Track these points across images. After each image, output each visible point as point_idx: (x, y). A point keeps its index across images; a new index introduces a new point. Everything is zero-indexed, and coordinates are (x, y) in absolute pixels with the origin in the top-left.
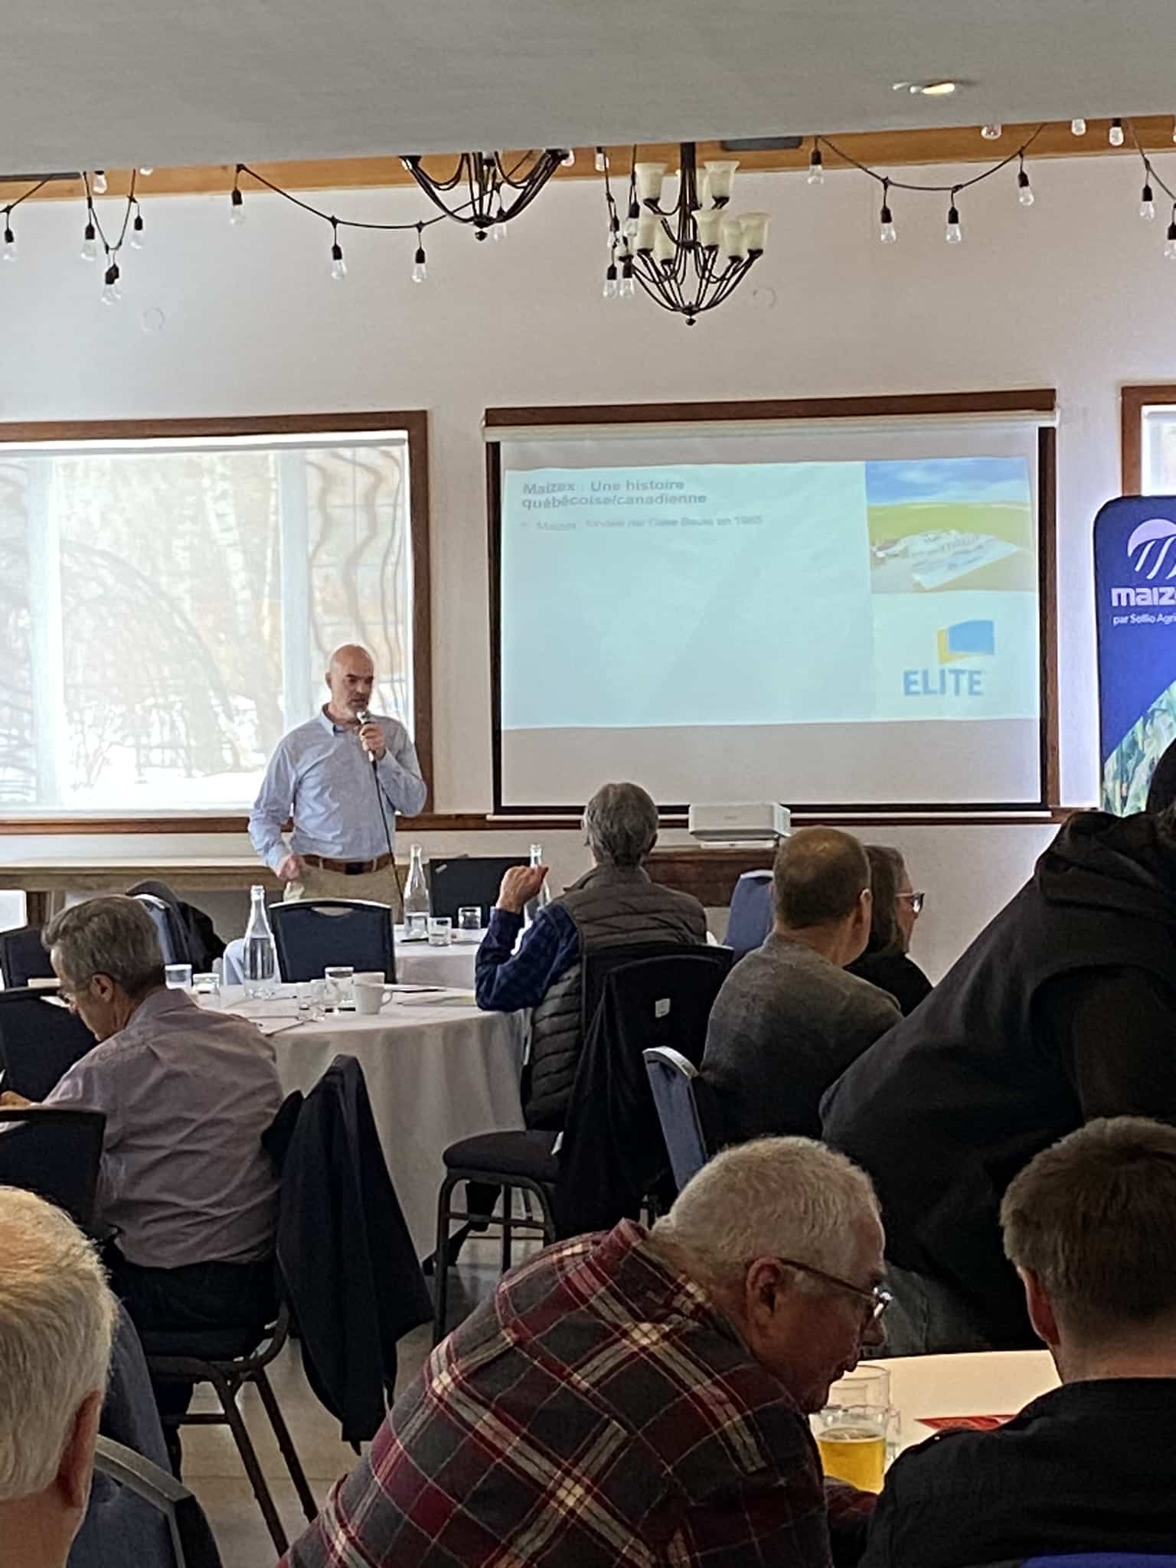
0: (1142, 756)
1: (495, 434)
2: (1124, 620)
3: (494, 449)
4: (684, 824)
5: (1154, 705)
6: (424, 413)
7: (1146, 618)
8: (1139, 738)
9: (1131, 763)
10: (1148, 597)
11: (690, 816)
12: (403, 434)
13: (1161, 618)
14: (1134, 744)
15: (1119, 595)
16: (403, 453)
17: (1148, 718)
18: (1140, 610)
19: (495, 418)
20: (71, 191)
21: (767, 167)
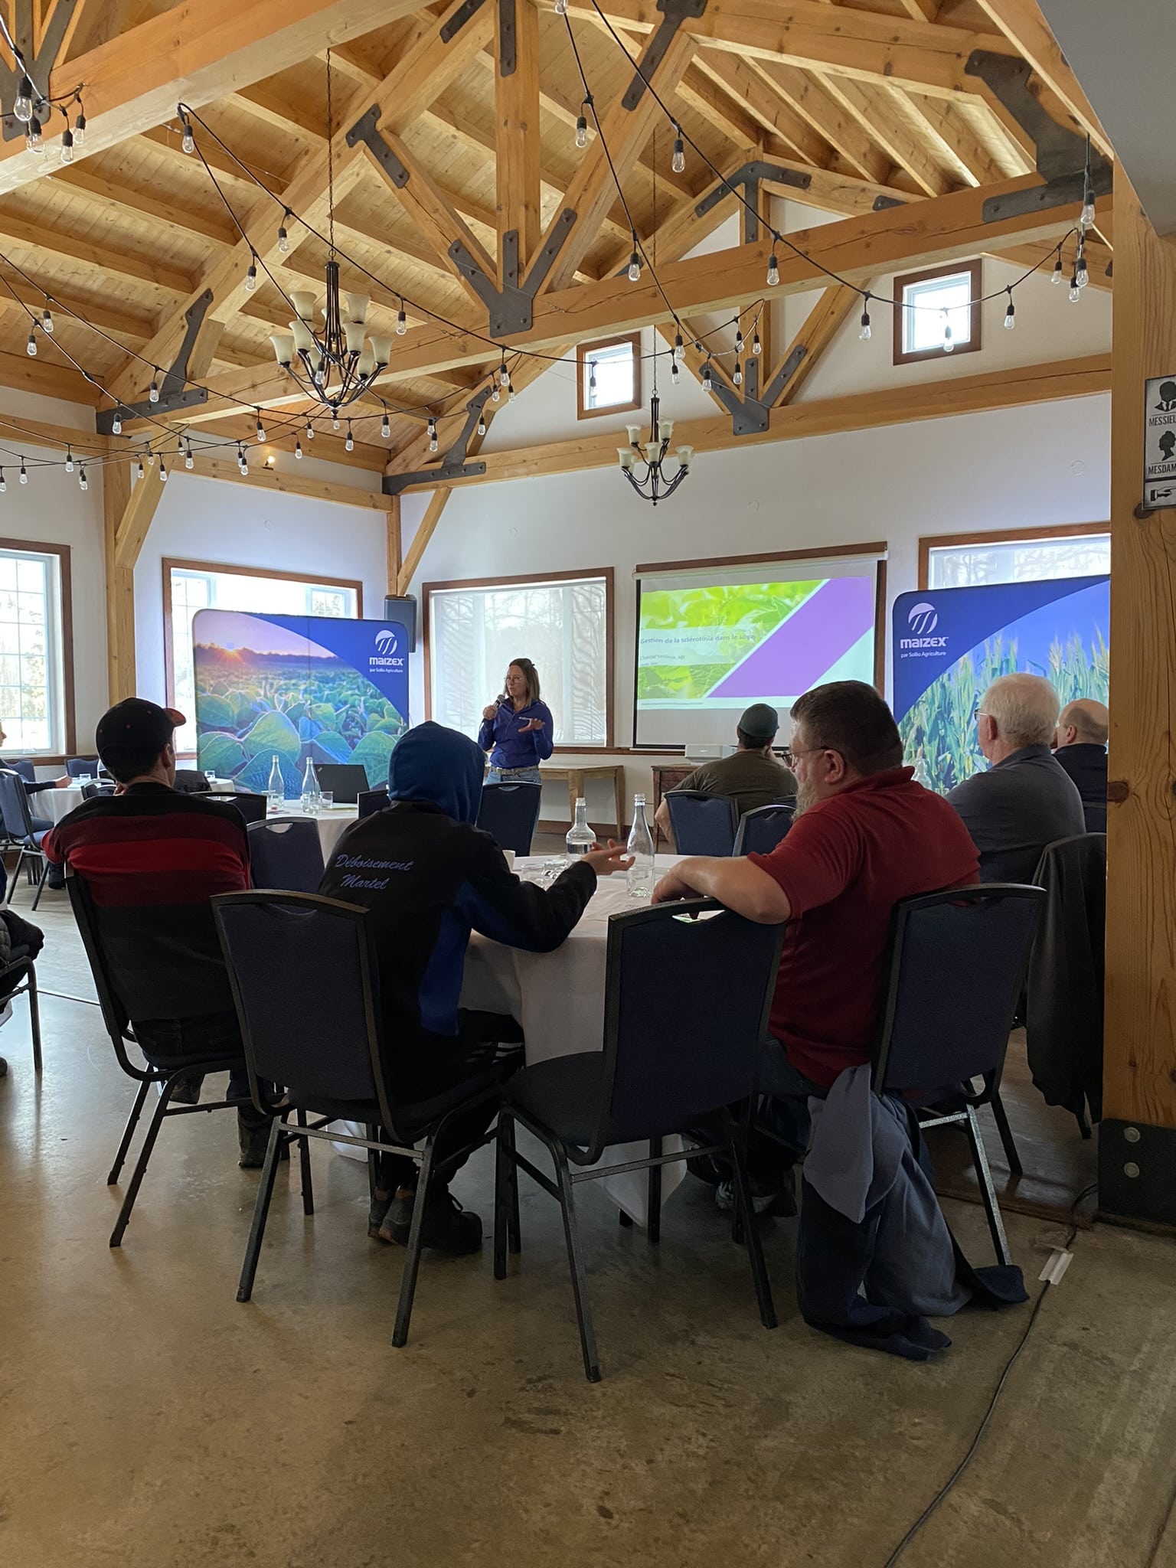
0: (913, 725)
1: (639, 576)
2: (906, 655)
3: (639, 582)
4: (683, 754)
5: (920, 699)
6: (613, 568)
7: (916, 654)
8: (912, 716)
9: (908, 728)
10: (918, 643)
11: (686, 750)
12: (604, 578)
13: (923, 654)
14: (909, 718)
15: (905, 643)
16: (603, 587)
17: (917, 706)
18: (913, 650)
19: (640, 569)
20: (482, 480)
21: (755, 441)
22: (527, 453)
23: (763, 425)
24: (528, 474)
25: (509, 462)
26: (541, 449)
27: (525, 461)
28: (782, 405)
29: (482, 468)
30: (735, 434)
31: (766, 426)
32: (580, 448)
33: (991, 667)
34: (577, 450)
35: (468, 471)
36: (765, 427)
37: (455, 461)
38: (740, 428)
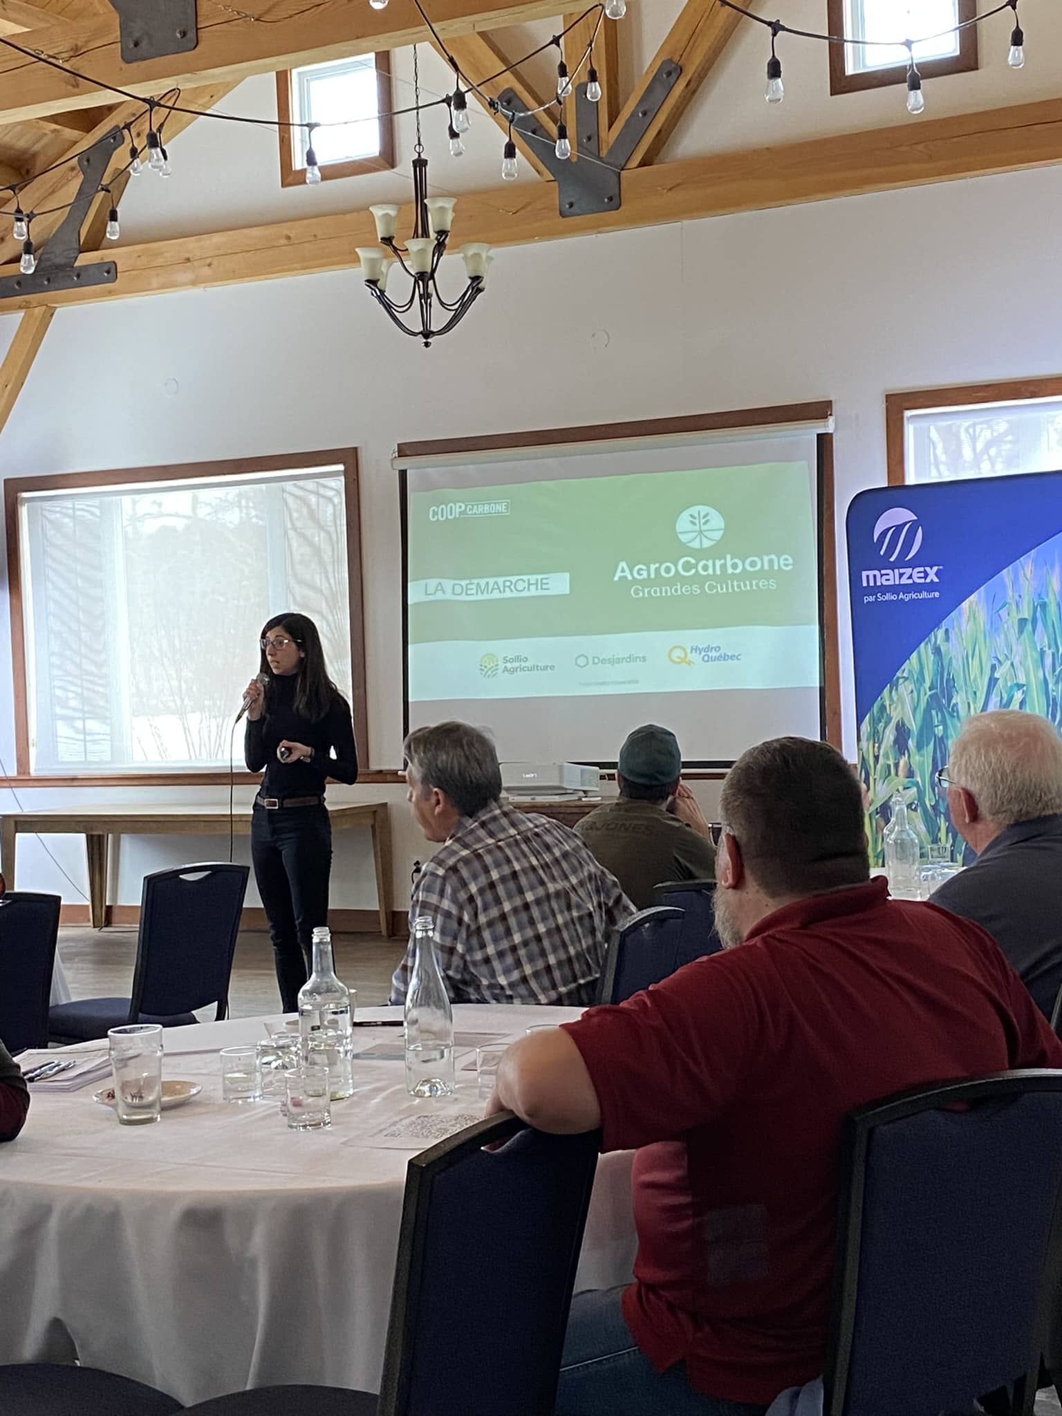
0: (889, 719)
1: (403, 463)
2: (872, 599)
3: (403, 475)
5: (899, 674)
6: (356, 449)
7: (889, 597)
8: (887, 703)
9: (881, 726)
10: (890, 578)
12: (341, 467)
13: (901, 596)
14: (883, 707)
15: (869, 577)
16: (339, 483)
17: (895, 685)
18: (884, 589)
19: (404, 451)
20: (110, 293)
21: (597, 228)
22: (191, 244)
23: (611, 199)
24: (194, 283)
25: (160, 261)
26: (217, 239)
27: (188, 260)
28: (643, 163)
29: (109, 271)
30: (563, 215)
31: (616, 200)
32: (288, 238)
33: (1015, 617)
34: (283, 241)
35: (83, 278)
36: (614, 202)
37: (60, 260)
38: (571, 205)
